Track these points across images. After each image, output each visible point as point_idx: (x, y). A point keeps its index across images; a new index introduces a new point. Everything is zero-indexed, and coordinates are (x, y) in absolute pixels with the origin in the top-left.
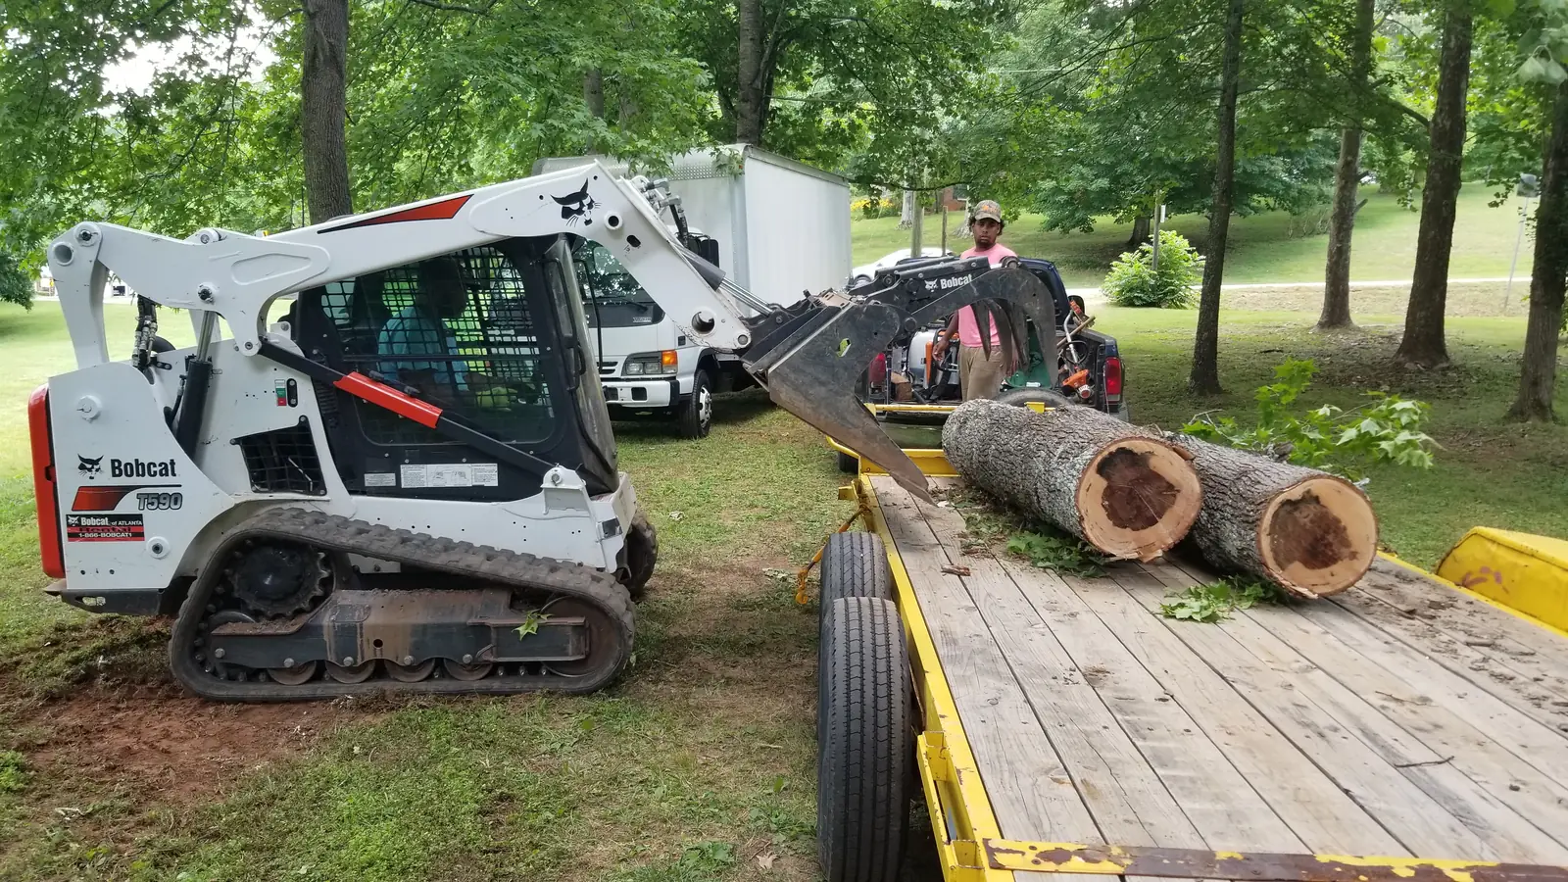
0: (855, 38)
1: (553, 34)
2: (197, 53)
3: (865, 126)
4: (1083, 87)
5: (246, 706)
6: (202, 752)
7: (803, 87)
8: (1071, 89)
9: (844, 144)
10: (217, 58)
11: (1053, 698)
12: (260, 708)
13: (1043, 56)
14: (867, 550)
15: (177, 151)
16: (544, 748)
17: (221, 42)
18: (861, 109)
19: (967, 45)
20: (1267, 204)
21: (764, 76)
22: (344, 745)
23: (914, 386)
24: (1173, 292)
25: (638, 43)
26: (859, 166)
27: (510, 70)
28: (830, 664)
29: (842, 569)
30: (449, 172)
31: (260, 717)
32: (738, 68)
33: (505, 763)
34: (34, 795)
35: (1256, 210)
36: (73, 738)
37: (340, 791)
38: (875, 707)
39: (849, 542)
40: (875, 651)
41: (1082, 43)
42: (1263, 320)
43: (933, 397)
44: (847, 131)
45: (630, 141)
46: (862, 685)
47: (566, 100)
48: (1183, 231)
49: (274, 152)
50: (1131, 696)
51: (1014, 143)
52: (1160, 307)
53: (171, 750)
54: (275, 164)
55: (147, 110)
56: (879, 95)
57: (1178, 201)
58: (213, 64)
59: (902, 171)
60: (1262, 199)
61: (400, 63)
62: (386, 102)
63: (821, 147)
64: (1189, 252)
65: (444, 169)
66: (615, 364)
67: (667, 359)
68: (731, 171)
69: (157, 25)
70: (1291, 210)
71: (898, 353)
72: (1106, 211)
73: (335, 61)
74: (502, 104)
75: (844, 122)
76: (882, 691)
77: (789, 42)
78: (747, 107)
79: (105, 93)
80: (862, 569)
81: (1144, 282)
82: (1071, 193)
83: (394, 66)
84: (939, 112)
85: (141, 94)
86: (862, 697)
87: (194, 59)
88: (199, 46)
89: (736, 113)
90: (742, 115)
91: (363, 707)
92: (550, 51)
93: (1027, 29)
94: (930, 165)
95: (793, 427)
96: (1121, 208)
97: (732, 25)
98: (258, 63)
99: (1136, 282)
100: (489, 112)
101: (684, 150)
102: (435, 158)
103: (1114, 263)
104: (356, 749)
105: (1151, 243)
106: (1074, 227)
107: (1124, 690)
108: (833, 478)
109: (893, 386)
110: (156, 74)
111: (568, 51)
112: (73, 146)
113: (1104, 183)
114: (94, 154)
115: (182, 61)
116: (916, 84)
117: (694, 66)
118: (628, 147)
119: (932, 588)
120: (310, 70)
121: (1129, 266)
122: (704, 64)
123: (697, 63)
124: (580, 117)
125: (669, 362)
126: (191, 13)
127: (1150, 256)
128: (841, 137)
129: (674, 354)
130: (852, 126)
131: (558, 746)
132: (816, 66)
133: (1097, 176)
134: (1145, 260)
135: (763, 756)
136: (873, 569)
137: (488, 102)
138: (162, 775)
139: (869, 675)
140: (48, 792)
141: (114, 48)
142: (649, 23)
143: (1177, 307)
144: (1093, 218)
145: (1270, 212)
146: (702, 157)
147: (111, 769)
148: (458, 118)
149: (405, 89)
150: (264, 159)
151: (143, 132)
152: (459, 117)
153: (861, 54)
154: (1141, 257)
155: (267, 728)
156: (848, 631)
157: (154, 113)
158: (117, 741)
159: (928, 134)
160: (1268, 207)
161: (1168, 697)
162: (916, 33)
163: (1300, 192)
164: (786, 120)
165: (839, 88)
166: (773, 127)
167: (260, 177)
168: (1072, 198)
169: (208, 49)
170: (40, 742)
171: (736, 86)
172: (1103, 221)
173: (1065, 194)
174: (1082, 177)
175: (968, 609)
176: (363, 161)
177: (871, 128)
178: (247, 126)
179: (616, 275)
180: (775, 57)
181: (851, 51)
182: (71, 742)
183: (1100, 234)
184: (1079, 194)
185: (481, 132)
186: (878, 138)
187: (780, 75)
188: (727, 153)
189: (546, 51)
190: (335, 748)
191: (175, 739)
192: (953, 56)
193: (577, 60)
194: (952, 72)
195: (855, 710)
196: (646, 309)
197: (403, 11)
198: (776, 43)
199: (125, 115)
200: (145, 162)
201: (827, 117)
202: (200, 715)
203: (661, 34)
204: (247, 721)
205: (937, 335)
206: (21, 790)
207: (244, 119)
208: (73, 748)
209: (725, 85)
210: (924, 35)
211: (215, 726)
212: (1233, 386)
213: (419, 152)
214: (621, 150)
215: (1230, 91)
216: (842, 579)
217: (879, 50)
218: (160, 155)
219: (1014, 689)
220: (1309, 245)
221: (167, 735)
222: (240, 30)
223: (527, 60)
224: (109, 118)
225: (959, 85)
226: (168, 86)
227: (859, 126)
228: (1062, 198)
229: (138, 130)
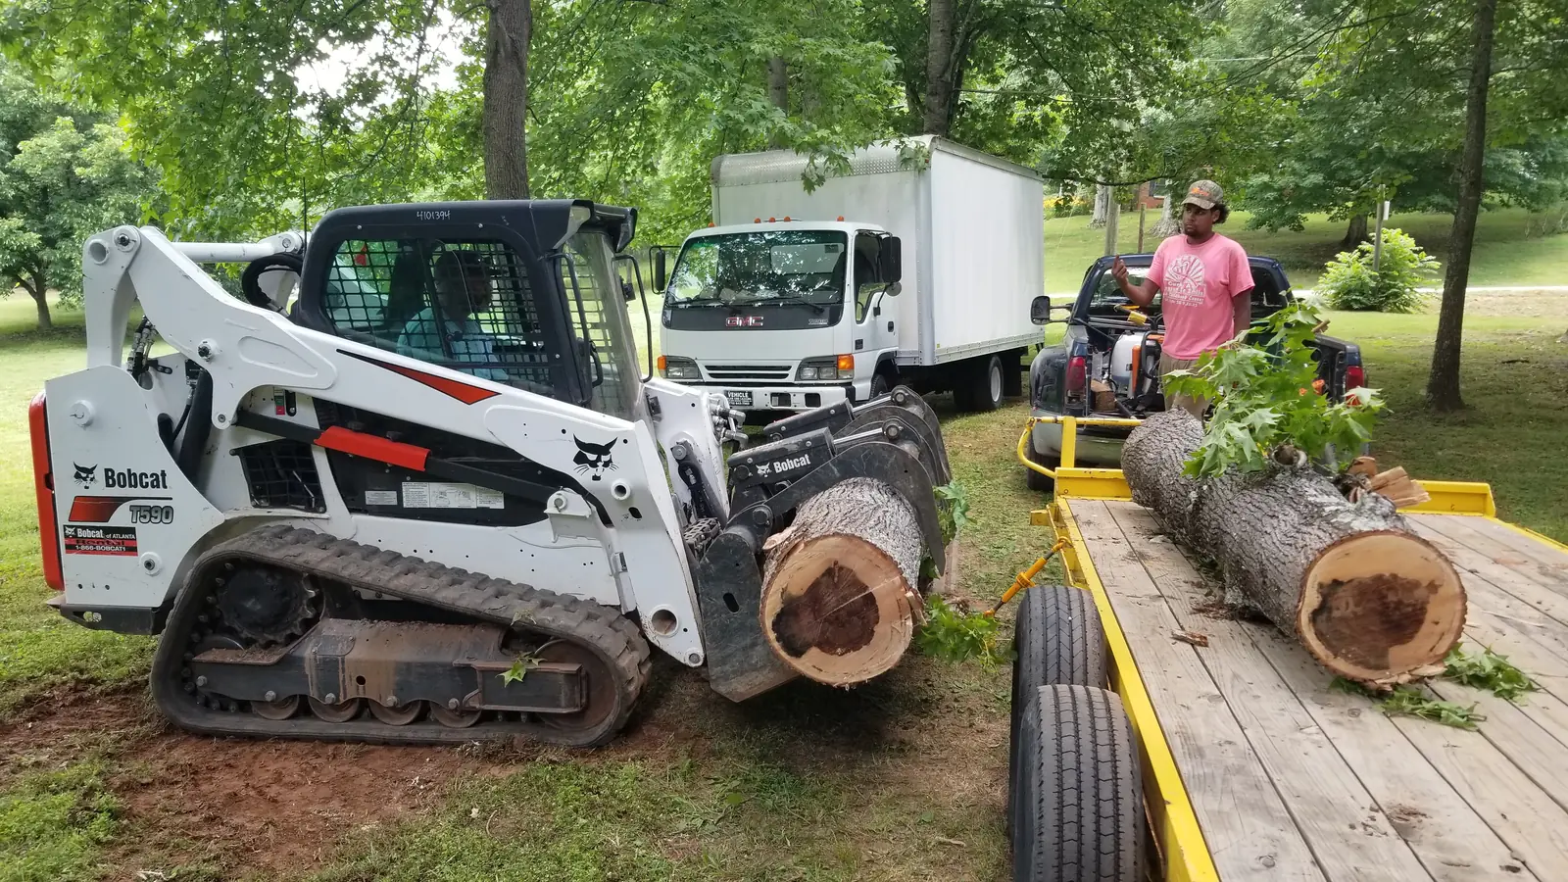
0: (1051, 28)
1: (733, 21)
2: (388, 53)
3: (1059, 120)
4: (1296, 77)
5: (367, 748)
6: (311, 802)
7: (994, 80)
8: (1284, 79)
9: (1036, 138)
10: (408, 58)
11: (1353, 860)
12: (382, 751)
13: (1253, 46)
14: (1076, 612)
15: (367, 152)
16: (682, 825)
17: (412, 43)
18: (1056, 101)
19: (1173, 31)
20: (1502, 201)
21: (953, 69)
22: (462, 806)
23: (1117, 395)
24: (1396, 295)
25: (822, 31)
26: (1052, 161)
27: (686, 58)
28: (1035, 782)
29: (1045, 635)
30: (634, 172)
31: (380, 762)
32: (927, 61)
33: (638, 843)
34: (121, 850)
35: (1489, 207)
36: (179, 778)
37: (447, 869)
38: (1098, 848)
39: (1053, 601)
40: (1096, 769)
41: (1295, 30)
42: (1502, 327)
43: (1139, 408)
44: (1040, 125)
45: (808, 131)
46: (1080, 816)
47: (743, 89)
48: (1408, 229)
49: (461, 152)
50: (1466, 859)
51: (1224, 134)
52: (1380, 311)
53: (279, 798)
54: (463, 164)
55: (340, 110)
56: (1077, 87)
57: (1403, 199)
58: (403, 63)
59: (1098, 165)
60: (1496, 195)
61: (588, 63)
62: (575, 103)
63: (1011, 142)
64: (1415, 252)
65: (629, 170)
66: (788, 368)
67: (842, 364)
68: (915, 164)
69: (352, 26)
70: (1529, 207)
71: (1099, 360)
72: (1318, 208)
73: (516, 56)
74: (687, 104)
75: (1037, 114)
76: (1107, 827)
77: (980, 34)
78: (935, 101)
79: (300, 94)
80: (1071, 636)
81: (1364, 284)
82: (1281, 190)
83: (582, 67)
84: (1141, 103)
85: (333, 95)
86: (1080, 833)
87: (385, 59)
88: (391, 46)
89: (923, 108)
90: (929, 110)
91: (490, 757)
92: (729, 39)
93: (1235, 18)
94: (1129, 159)
95: (976, 437)
96: (1335, 205)
97: (922, 18)
98: (449, 64)
99: (1354, 283)
100: (676, 112)
101: (865, 144)
102: (619, 158)
103: (1329, 263)
104: (475, 812)
105: (1372, 242)
106: (1283, 225)
107: (1452, 849)
108: (1023, 497)
109: (1093, 395)
110: (348, 74)
111: (748, 38)
112: (267, 146)
113: (1316, 178)
114: (290, 153)
115: (373, 62)
116: (1116, 75)
117: (880, 50)
118: (807, 138)
119: (1160, 662)
120: (493, 65)
121: (1346, 267)
122: (891, 48)
123: (883, 47)
124: (757, 107)
125: (844, 368)
126: (382, 14)
127: (1371, 256)
128: (1034, 131)
129: (850, 358)
130: (1045, 118)
131: (699, 822)
132: (1009, 57)
133: (1310, 171)
134: (1364, 260)
135: (942, 856)
136: (1084, 638)
137: (674, 101)
138: (261, 832)
139: (1088, 803)
140: (137, 847)
141: (309, 50)
142: (834, 10)
143: (1401, 311)
144: (1304, 215)
145: (1505, 209)
146: (885, 150)
147: (210, 820)
148: (644, 119)
149: (591, 88)
150: (452, 159)
151: (336, 132)
152: (646, 117)
153: (1058, 43)
154: (1360, 257)
155: (384, 777)
156: (1059, 736)
157: (346, 113)
158: (228, 782)
159: (1127, 127)
160: (1505, 204)
161: (1518, 864)
162: (1117, 19)
163: (1540, 187)
164: (975, 115)
165: (1033, 80)
166: (962, 121)
167: (449, 178)
168: (1281, 195)
169: (399, 50)
170: (145, 781)
171: (924, 79)
172: (1315, 219)
173: (1275, 190)
174: (1294, 172)
175: (1212, 698)
176: (548, 161)
177: (1066, 121)
178: (436, 127)
179: (794, 275)
180: (967, 49)
181: (1046, 40)
182: (177, 783)
183: (1310, 233)
184: (1288, 191)
185: (668, 134)
186: (1073, 131)
187: (971, 68)
188: (913, 146)
189: (726, 39)
190: (452, 808)
191: (286, 784)
192: (1158, 44)
193: (756, 47)
194: (1155, 60)
195: (1070, 848)
196: (822, 311)
197: (592, 9)
198: (968, 34)
199: (318, 116)
200: (338, 162)
201: (1019, 110)
202: (318, 756)
203: (846, 21)
204: (363, 766)
205: (1146, 339)
206: (109, 842)
207: (433, 119)
208: (178, 791)
209: (912, 77)
210: (1125, 21)
211: (331, 770)
212: (1477, 400)
213: (603, 153)
214: (799, 141)
215: (1482, 72)
216: (1045, 648)
217: (1077, 39)
218: (353, 155)
219: (1292, 838)
220: (1551, 245)
221: (278, 778)
222: (429, 30)
223: (705, 48)
224: (304, 119)
225: (1164, 74)
226: (359, 87)
227: (1054, 120)
228: (1271, 195)
229: (331, 130)
